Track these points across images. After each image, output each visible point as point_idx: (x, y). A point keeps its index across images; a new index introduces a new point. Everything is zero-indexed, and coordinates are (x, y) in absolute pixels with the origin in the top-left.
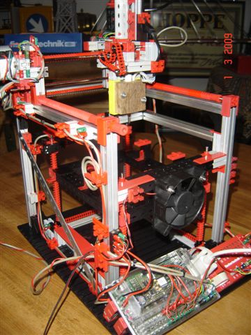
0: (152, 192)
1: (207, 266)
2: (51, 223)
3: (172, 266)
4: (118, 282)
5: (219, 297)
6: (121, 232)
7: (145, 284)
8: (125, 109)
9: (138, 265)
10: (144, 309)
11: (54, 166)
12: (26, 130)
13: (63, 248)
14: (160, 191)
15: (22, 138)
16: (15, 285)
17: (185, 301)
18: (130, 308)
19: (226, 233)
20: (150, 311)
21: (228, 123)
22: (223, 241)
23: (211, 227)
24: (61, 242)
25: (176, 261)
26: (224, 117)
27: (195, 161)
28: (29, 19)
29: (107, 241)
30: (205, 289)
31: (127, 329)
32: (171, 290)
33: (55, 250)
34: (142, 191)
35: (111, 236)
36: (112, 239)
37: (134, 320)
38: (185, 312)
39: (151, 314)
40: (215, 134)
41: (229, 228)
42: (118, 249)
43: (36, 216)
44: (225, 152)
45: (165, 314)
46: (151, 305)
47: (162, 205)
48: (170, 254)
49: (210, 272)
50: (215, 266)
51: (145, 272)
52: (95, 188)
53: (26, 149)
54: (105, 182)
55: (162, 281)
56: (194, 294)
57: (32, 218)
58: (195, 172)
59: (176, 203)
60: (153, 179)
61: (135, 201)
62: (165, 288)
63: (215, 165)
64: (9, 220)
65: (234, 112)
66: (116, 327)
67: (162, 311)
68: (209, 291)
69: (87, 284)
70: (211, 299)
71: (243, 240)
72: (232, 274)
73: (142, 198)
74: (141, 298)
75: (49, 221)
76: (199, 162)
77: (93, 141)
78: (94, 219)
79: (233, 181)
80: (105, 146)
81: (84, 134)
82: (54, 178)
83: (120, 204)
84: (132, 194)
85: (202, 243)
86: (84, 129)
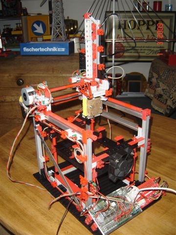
0: (108, 162)
1: (135, 196)
2: (52, 173)
3: (118, 197)
4: (93, 206)
5: (142, 211)
6: (93, 182)
7: (106, 206)
8: (91, 113)
9: (102, 197)
10: (105, 218)
11: (55, 144)
12: (39, 125)
13: (60, 186)
14: (112, 161)
15: (37, 129)
16: (36, 205)
17: (125, 214)
18: (99, 218)
19: (146, 177)
20: (108, 219)
22: (144, 181)
23: (138, 173)
24: (59, 183)
25: (120, 193)
26: (143, 121)
27: (128, 143)
28: (33, 24)
29: (87, 186)
30: (135, 208)
31: (98, 228)
32: (118, 208)
33: (56, 188)
34: (103, 162)
35: (89, 184)
36: (89, 186)
37: (101, 224)
38: (125, 219)
39: (109, 220)
40: (139, 128)
41: (147, 173)
42: (92, 190)
43: (44, 169)
44: (144, 137)
45: (115, 221)
46: (108, 216)
47: (113, 168)
48: (117, 191)
49: (137, 199)
50: (139, 196)
51: (105, 200)
52: (81, 162)
53: (39, 135)
54: (86, 159)
55: (113, 204)
56: (129, 210)
57: (41, 170)
58: (129, 150)
59: (120, 166)
60: (108, 155)
61: (100, 168)
62: (115, 207)
63: (139, 145)
64: (30, 168)
65: (148, 118)
66: (92, 227)
67: (114, 219)
68: (137, 208)
69: (75, 206)
70: (137, 212)
71: (154, 181)
72: (148, 199)
73: (103, 166)
74: (104, 213)
75: (51, 172)
76: (131, 143)
77: (80, 141)
78: (81, 176)
79: (149, 151)
80: (86, 144)
81: (76, 138)
82: (55, 150)
83: (93, 169)
84: (99, 164)
85: (133, 182)
86: (76, 135)
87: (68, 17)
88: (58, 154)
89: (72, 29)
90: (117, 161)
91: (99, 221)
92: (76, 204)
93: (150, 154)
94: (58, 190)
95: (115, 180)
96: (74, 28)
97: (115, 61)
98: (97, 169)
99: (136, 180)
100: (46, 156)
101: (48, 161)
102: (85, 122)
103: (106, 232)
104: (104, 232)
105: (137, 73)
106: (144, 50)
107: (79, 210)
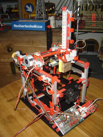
0: (65, 93)
3: (71, 113)
4: (57, 118)
5: (84, 120)
6: (57, 105)
9: (62, 113)
10: (64, 125)
11: (33, 82)
13: (36, 106)
14: (68, 93)
15: (23, 73)
17: (75, 122)
18: (60, 125)
19: (85, 100)
20: (65, 125)
21: (86, 70)
22: (85, 103)
23: (81, 98)
24: (36, 104)
25: (72, 110)
26: (85, 69)
27: (77, 82)
28: (26, 5)
31: (60, 131)
32: (71, 119)
33: (34, 107)
34: (63, 94)
35: (55, 106)
36: (55, 107)
38: (75, 125)
40: (82, 73)
41: (86, 98)
42: (57, 110)
43: (27, 96)
44: (85, 78)
47: (68, 97)
48: (70, 109)
52: (51, 94)
53: (24, 77)
54: (53, 93)
56: (77, 120)
57: (25, 96)
58: (77, 86)
59: (72, 96)
60: (66, 90)
61: (61, 97)
62: (69, 118)
63: (82, 83)
65: (88, 67)
66: (57, 130)
67: (69, 125)
68: (81, 118)
70: (82, 121)
72: (88, 113)
73: (63, 96)
74: (63, 122)
75: (31, 97)
76: (78, 82)
77: (50, 82)
78: (50, 102)
79: (88, 85)
80: (54, 84)
81: (48, 81)
82: (33, 85)
83: (57, 98)
84: (60, 95)
85: (78, 103)
86: (47, 79)
87: (49, 1)
88: (35, 88)
89: (51, 9)
90: (71, 93)
91: (61, 127)
92: (46, 117)
93: (88, 87)
94: (35, 108)
95: (69, 104)
96: (52, 8)
97: (78, 32)
98: (59, 98)
99: (80, 102)
100: (28, 89)
101: (29, 91)
102: (50, 68)
103: (65, 133)
104: (63, 133)
105: (93, 39)
106: (99, 25)
107: (48, 120)
